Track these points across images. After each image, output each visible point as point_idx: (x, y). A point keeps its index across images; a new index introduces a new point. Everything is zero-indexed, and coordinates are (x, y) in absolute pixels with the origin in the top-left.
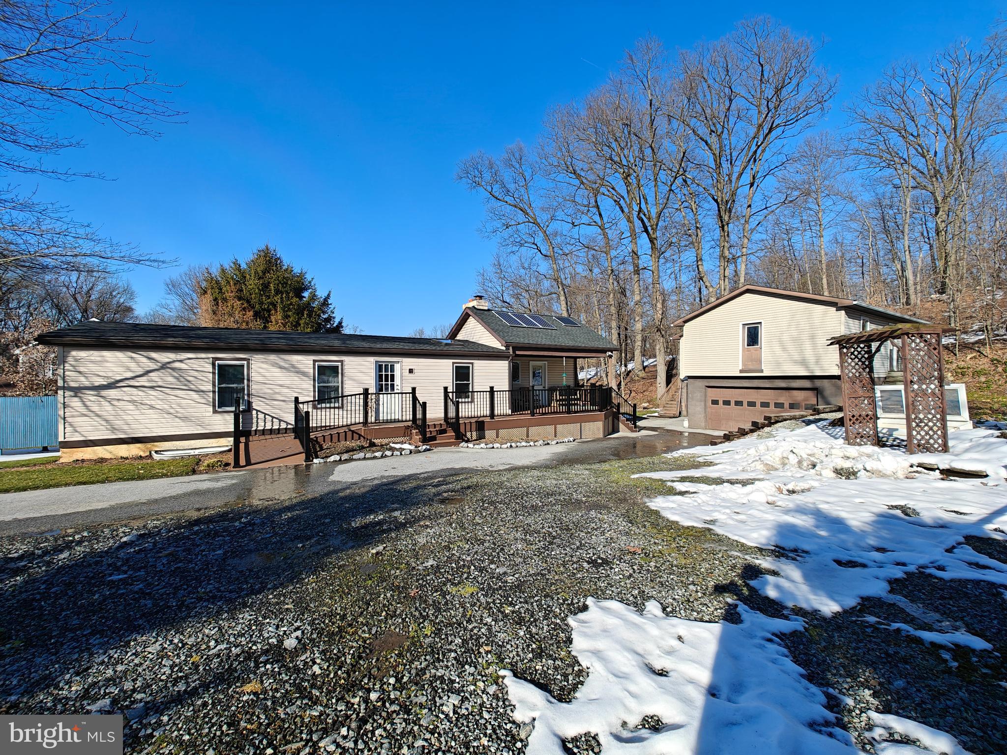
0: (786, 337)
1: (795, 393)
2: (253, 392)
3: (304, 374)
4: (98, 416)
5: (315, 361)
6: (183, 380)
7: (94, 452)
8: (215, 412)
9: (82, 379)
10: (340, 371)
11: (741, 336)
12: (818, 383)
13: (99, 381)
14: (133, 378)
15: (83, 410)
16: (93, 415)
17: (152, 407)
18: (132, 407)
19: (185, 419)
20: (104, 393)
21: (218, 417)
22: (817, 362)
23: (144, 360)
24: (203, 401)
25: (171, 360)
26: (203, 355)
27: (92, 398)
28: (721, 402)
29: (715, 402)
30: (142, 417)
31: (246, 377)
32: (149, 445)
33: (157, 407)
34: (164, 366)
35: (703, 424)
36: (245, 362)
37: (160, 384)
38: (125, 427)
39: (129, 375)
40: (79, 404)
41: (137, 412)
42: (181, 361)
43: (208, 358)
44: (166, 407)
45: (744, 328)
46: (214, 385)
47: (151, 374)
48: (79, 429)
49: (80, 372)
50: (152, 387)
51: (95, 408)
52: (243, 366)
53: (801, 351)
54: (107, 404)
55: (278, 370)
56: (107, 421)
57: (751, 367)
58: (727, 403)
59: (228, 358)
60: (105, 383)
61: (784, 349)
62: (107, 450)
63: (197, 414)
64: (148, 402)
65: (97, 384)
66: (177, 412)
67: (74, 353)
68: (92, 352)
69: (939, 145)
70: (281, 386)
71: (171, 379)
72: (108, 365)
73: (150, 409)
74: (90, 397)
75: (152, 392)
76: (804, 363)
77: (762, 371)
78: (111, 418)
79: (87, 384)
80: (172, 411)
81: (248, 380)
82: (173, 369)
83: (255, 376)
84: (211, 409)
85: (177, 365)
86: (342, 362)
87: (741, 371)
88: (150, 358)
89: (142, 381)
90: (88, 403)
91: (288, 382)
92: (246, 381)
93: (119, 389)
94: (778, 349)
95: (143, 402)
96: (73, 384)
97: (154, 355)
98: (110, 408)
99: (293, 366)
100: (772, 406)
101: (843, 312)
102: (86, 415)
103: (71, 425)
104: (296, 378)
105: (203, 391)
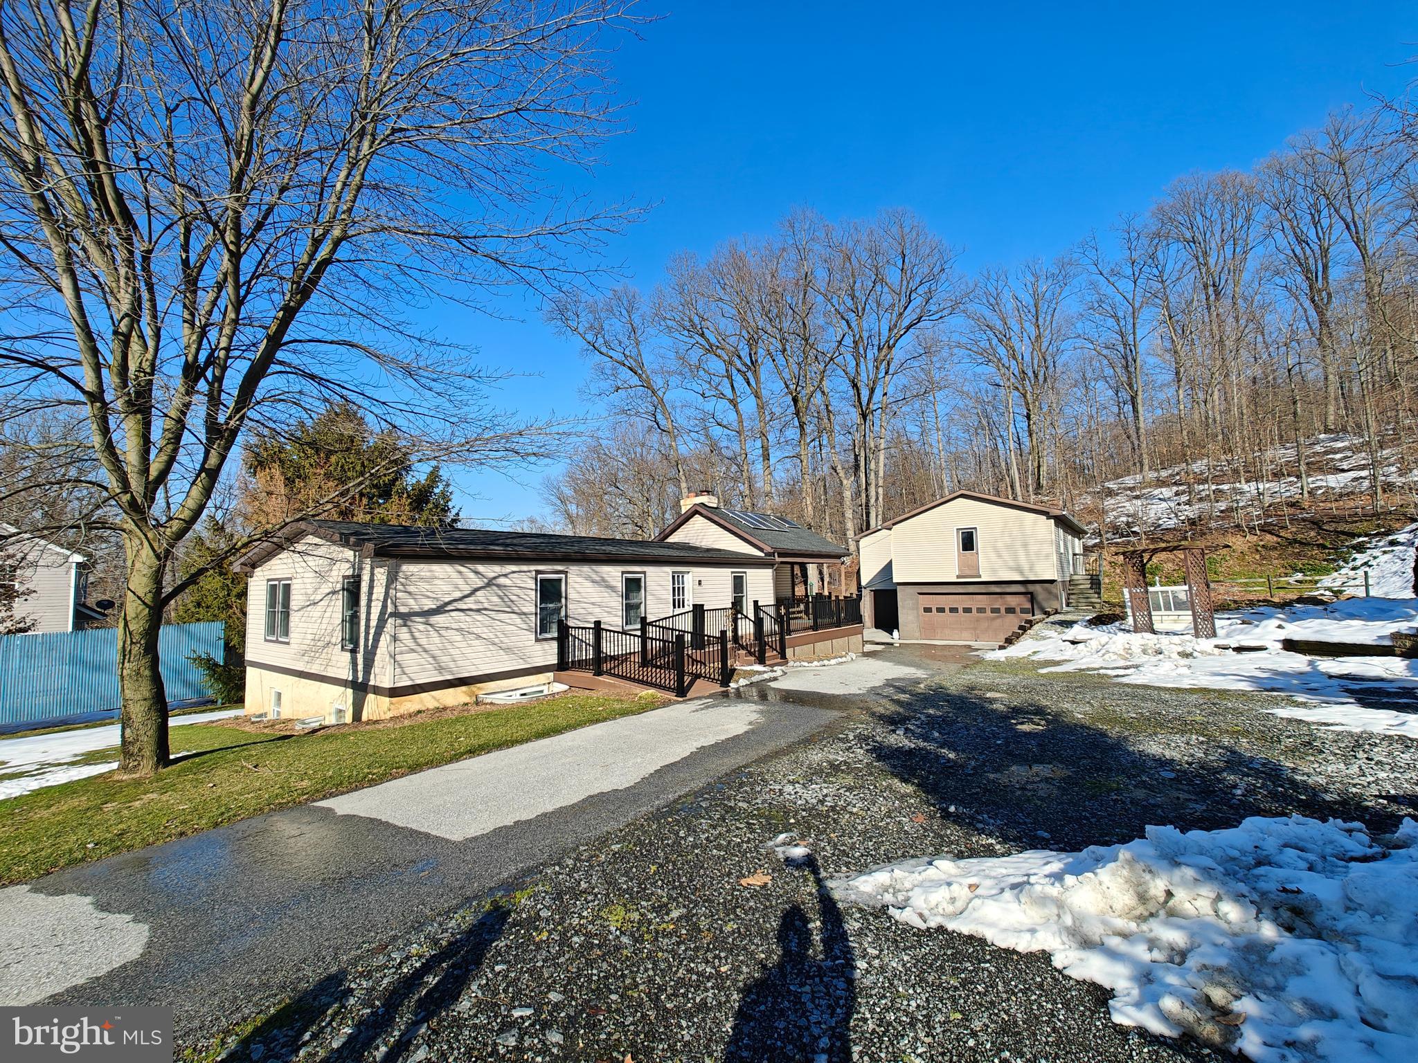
0: (1000, 544)
1: (1009, 598)
2: (570, 613)
3: (612, 588)
4: (425, 651)
5: (623, 573)
6: (507, 600)
7: (422, 701)
8: (537, 640)
9: (412, 602)
10: (643, 585)
11: (955, 542)
12: (1031, 588)
13: (429, 605)
14: (461, 599)
15: (411, 644)
16: (420, 650)
17: (479, 637)
18: (459, 638)
19: (508, 650)
20: (435, 619)
21: (538, 646)
22: (1031, 569)
23: (472, 575)
24: (524, 626)
25: (496, 575)
26: (525, 568)
27: (421, 627)
28: (934, 610)
29: (928, 610)
30: (469, 650)
31: (564, 595)
32: (474, 688)
33: (484, 636)
34: (490, 583)
35: (917, 634)
36: (563, 576)
37: (486, 605)
38: (452, 665)
39: (458, 595)
40: (407, 636)
41: (464, 644)
42: (505, 575)
43: (529, 571)
44: (491, 635)
45: (958, 533)
46: (536, 606)
47: (478, 593)
48: (407, 670)
49: (410, 593)
50: (478, 610)
51: (423, 641)
52: (560, 580)
53: (1016, 559)
54: (436, 635)
55: (590, 584)
56: (434, 657)
57: (968, 572)
58: (941, 610)
59: (549, 570)
60: (434, 607)
61: (1000, 556)
62: (433, 697)
63: (520, 644)
64: (475, 630)
65: (426, 608)
66: (502, 642)
67: (405, 567)
68: (422, 566)
69: (1024, 348)
70: (593, 604)
71: (495, 599)
72: (437, 582)
73: (477, 639)
74: (418, 625)
75: (479, 617)
76: (1019, 570)
77: (980, 577)
78: (438, 653)
79: (416, 608)
80: (497, 640)
81: (566, 598)
82: (498, 586)
83: (572, 595)
84: (533, 637)
85: (502, 581)
86: (644, 573)
87: (958, 577)
88: (477, 573)
89: (469, 603)
90: (417, 634)
91: (599, 600)
92: (563, 600)
93: (447, 615)
94: (993, 556)
95: (470, 630)
96: (402, 609)
97: (480, 568)
98: (437, 640)
99: (603, 580)
100: (988, 611)
101: (1053, 521)
102: (413, 651)
103: (399, 665)
104: (606, 595)
105: (524, 614)
